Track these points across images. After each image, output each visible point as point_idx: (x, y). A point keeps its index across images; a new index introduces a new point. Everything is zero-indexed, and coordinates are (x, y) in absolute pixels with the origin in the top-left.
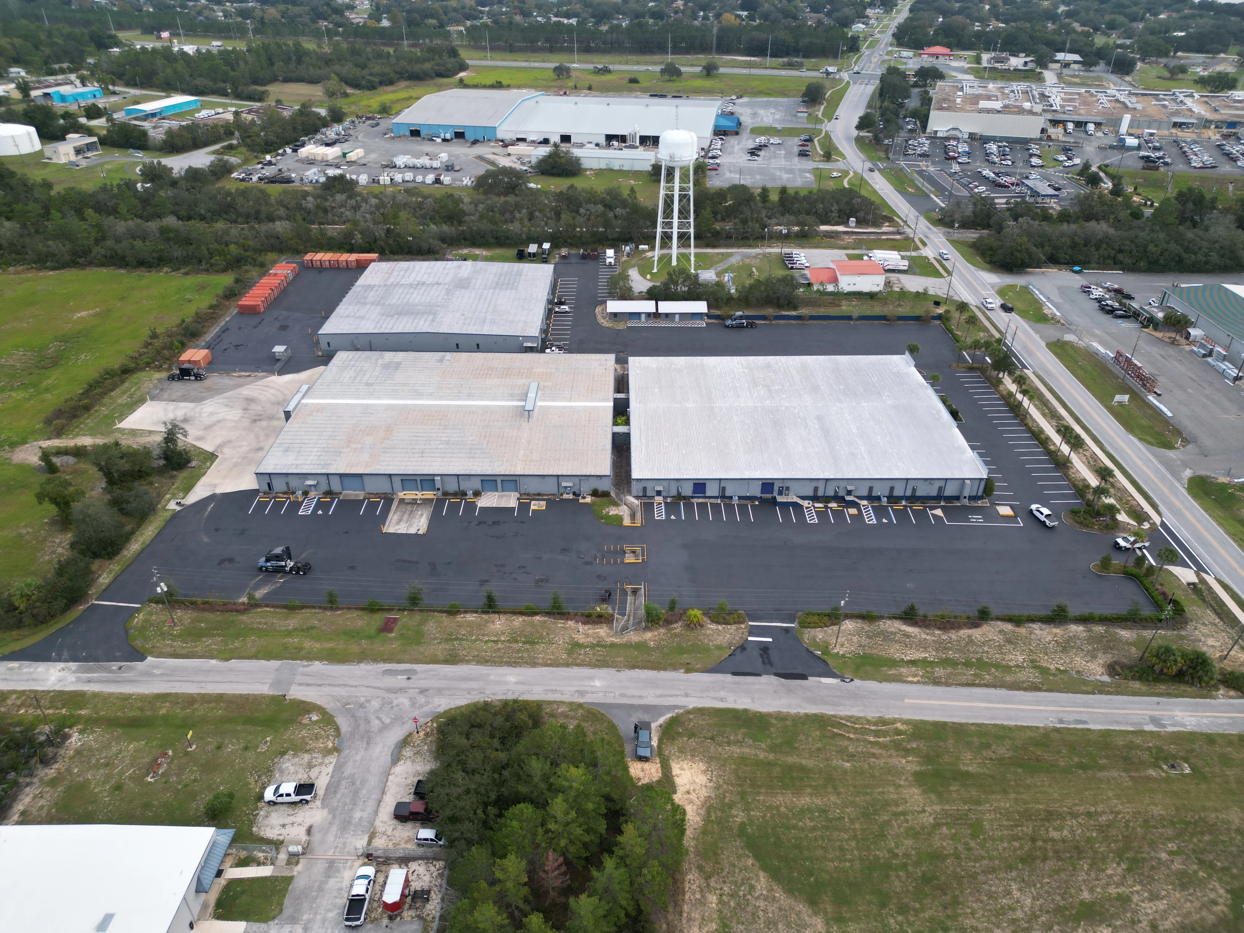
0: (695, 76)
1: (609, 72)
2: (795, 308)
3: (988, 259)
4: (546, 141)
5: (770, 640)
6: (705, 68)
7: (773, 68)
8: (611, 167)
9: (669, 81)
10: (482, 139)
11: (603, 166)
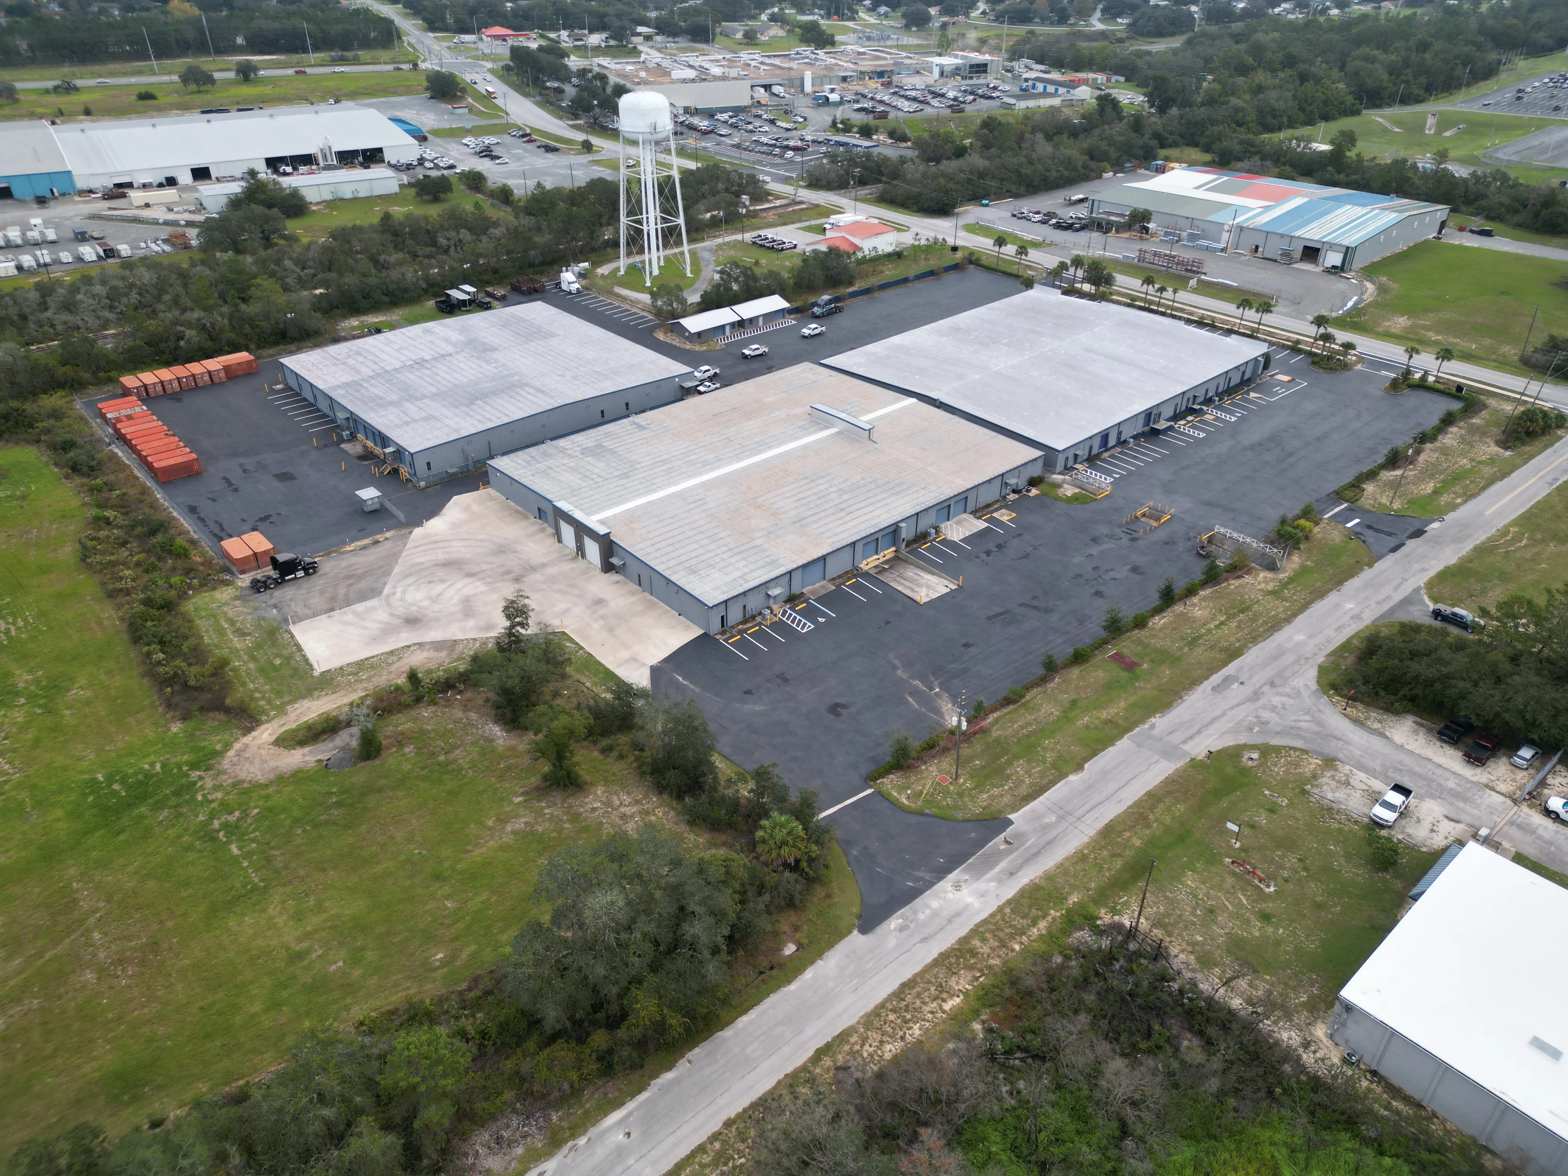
0: (228, 83)
1: (76, 89)
2: (851, 284)
3: (915, 208)
4: (171, 182)
5: (1357, 521)
6: (238, 71)
7: (322, 65)
8: (340, 195)
9: (199, 92)
10: (48, 194)
11: (328, 196)
